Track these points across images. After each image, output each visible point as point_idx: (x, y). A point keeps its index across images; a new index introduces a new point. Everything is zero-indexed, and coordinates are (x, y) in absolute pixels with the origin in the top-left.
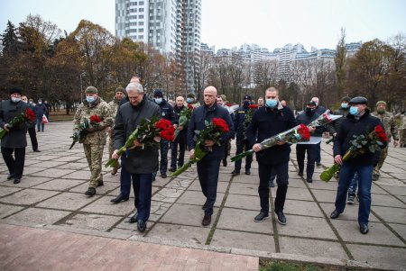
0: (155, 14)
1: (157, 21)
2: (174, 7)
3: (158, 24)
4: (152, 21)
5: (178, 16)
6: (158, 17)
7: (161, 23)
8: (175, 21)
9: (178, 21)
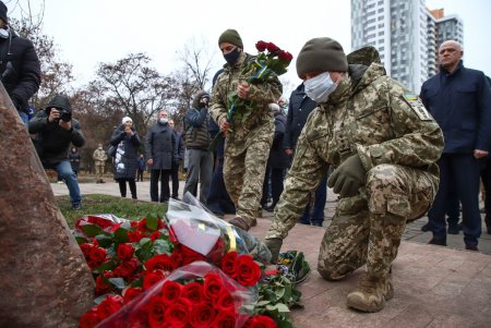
0: (399, 58)
1: (402, 66)
2: (423, 46)
3: (404, 70)
4: (396, 68)
5: (430, 57)
6: (403, 62)
7: (407, 69)
8: (426, 63)
9: (430, 63)
